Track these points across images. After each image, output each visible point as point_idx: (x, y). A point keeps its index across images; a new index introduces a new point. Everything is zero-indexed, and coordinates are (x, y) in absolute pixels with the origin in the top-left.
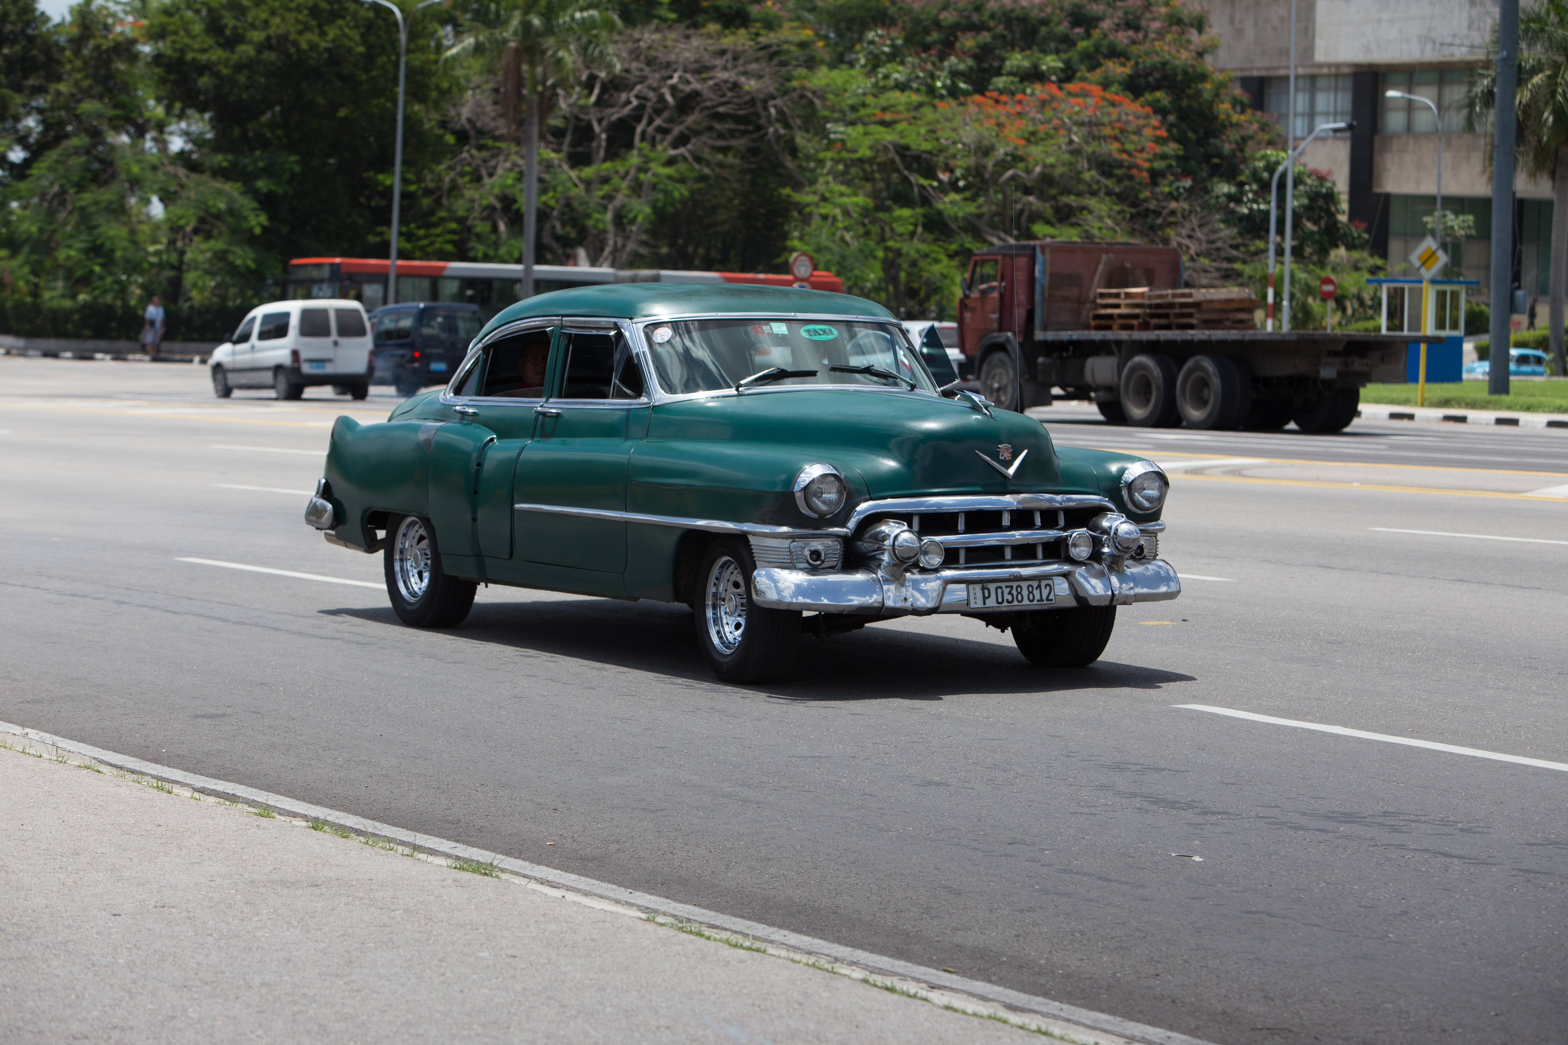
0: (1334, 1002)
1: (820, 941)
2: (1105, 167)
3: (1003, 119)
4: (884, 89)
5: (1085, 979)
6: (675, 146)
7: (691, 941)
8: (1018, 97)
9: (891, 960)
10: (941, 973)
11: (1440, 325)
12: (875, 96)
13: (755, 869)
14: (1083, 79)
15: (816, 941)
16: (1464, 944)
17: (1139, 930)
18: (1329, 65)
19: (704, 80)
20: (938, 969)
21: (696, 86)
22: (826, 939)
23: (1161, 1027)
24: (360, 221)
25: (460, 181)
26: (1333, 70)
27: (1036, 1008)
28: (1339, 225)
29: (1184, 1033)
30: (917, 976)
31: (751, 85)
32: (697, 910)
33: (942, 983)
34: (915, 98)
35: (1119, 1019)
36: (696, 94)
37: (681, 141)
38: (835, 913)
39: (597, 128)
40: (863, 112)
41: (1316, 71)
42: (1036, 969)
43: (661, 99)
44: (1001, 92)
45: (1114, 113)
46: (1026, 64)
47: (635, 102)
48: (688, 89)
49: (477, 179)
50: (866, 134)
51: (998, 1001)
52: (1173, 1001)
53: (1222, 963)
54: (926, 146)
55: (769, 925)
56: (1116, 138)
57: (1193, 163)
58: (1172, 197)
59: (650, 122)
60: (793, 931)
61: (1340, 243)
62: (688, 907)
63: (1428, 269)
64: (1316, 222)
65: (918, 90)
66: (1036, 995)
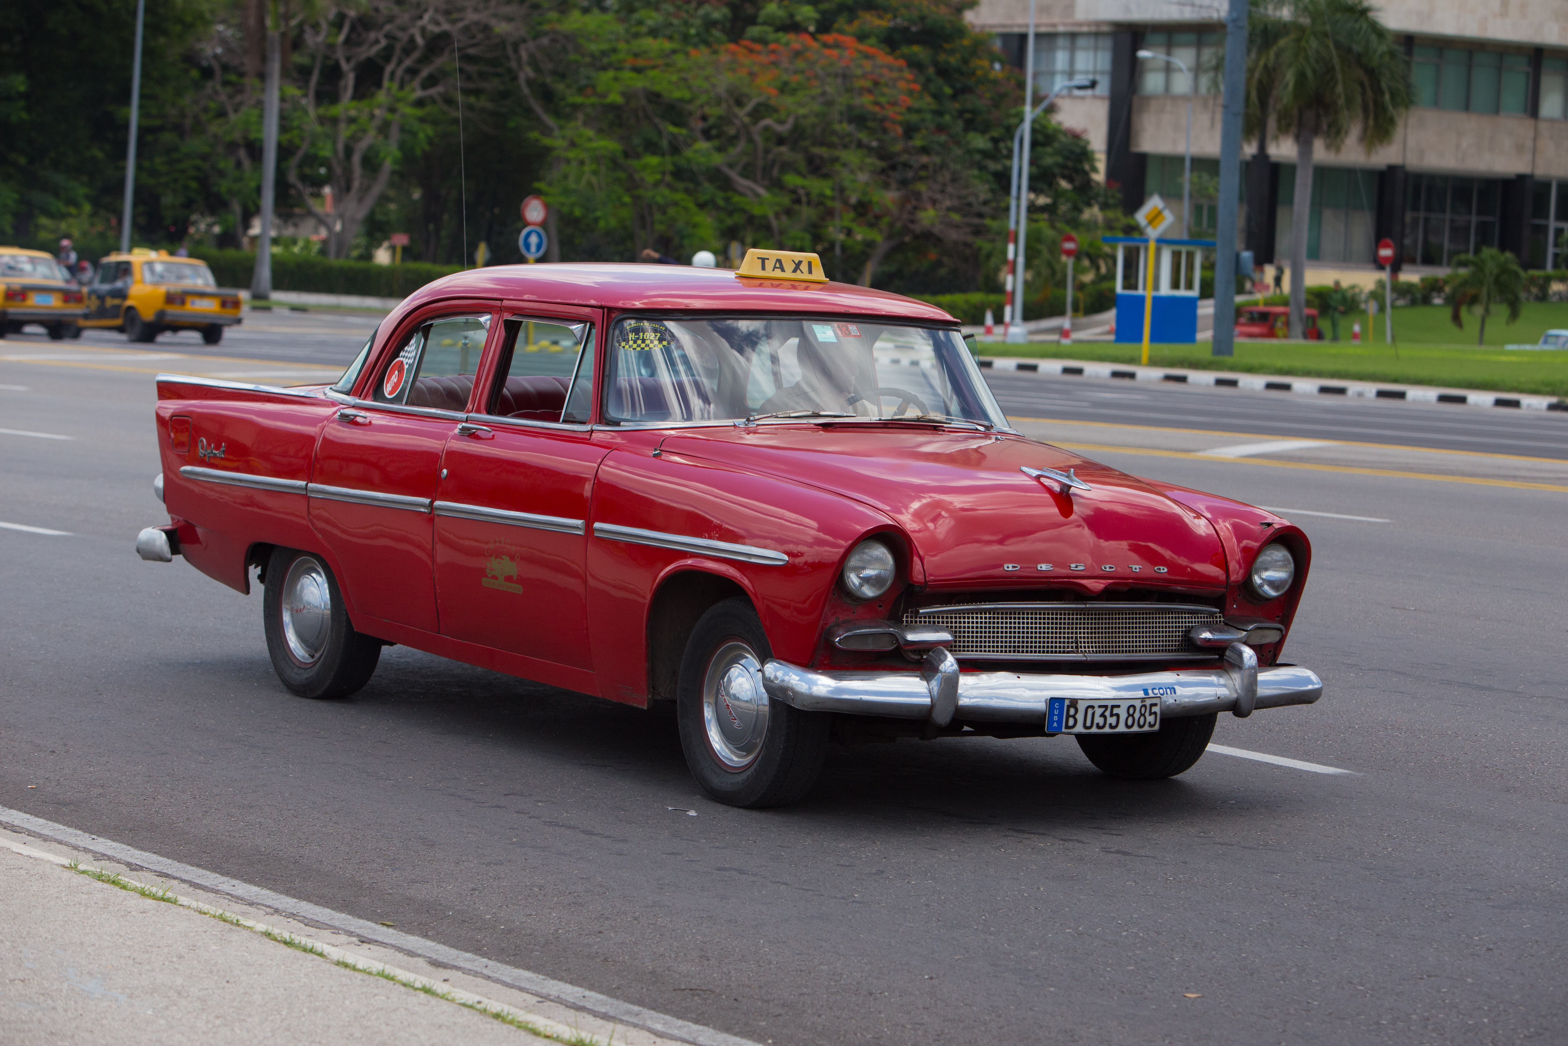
0: (770, 963)
1: (268, 892)
2: (859, 119)
3: (756, 69)
4: (636, 36)
5: (525, 935)
6: (425, 86)
7: (102, 890)
8: (772, 46)
9: (333, 912)
10: (379, 927)
11: (1175, 285)
12: (627, 42)
13: (232, 816)
14: (841, 32)
15: (265, 892)
16: (927, 905)
17: (601, 886)
18: (1089, 24)
19: (454, 22)
20: (376, 923)
21: (446, 27)
22: (274, 890)
23: (581, 986)
24: (99, 154)
25: (204, 117)
26: (1093, 29)
27: (462, 964)
28: (1093, 185)
29: (602, 993)
30: (352, 929)
31: (502, 28)
32: (155, 857)
33: (375, 937)
34: (668, 45)
35: (541, 977)
36: (445, 36)
37: (431, 81)
38: (296, 862)
39: (345, 66)
40: (614, 58)
41: (1076, 29)
42: (479, 924)
43: (412, 40)
44: (754, 40)
45: (868, 65)
46: (781, 13)
47: (384, 42)
48: (436, 29)
49: (221, 114)
50: (616, 79)
51: (424, 957)
52: (606, 960)
53: (671, 921)
54: (677, 94)
55: (222, 874)
56: (870, 91)
57: (947, 118)
58: (924, 150)
59: (400, 62)
60: (245, 881)
61: (1093, 201)
62: (147, 854)
63: (1154, 228)
64: (1070, 179)
65: (670, 38)
66: (466, 951)
